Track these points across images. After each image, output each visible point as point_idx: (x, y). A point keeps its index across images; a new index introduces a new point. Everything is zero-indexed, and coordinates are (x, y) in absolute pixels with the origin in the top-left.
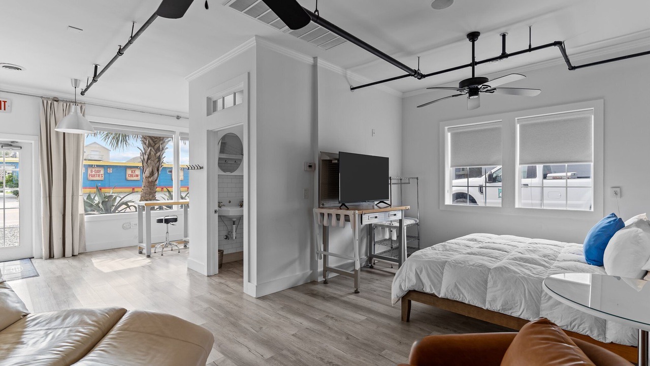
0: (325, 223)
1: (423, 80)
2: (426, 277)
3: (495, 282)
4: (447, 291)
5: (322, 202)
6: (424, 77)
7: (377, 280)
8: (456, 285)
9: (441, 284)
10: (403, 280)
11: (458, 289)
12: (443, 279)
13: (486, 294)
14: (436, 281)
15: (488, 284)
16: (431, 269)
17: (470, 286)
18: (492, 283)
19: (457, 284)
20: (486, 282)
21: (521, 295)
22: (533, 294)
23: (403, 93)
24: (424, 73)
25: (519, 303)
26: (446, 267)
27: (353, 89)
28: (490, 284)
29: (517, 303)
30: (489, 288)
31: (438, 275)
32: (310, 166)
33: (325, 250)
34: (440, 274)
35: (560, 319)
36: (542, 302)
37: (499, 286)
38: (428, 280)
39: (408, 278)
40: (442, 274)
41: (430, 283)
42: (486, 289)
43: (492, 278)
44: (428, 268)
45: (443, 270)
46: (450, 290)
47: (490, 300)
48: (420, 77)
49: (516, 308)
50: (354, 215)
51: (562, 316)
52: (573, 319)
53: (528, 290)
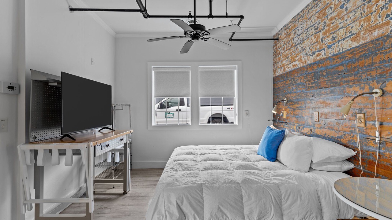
0: (40, 163)
1: (148, 19)
2: (189, 206)
3: (249, 196)
4: (212, 216)
5: (33, 134)
6: (150, 18)
7: (106, 208)
8: (219, 208)
9: (203, 209)
10: (163, 217)
11: (221, 211)
12: (204, 203)
13: (243, 208)
14: (198, 208)
15: (244, 199)
16: (191, 196)
17: (231, 205)
18: (247, 196)
19: (220, 206)
20: (241, 198)
21: (270, 203)
22: (277, 199)
23: (116, 33)
24: (150, 13)
25: (270, 210)
26: (204, 191)
27: (71, 10)
28: (245, 199)
29: (268, 210)
30: (245, 202)
31: (199, 201)
32: (11, 88)
33: (37, 196)
34: (200, 200)
35: (298, 215)
36: (283, 203)
37: (253, 199)
38: (191, 209)
39: (169, 213)
40: (202, 198)
41: (193, 213)
42: (243, 204)
43: (246, 192)
44: (188, 195)
45: (203, 195)
46: (214, 215)
47: (248, 213)
48: (146, 16)
49: (267, 215)
50: (88, 147)
51: (299, 212)
52: (306, 212)
53: (273, 196)
